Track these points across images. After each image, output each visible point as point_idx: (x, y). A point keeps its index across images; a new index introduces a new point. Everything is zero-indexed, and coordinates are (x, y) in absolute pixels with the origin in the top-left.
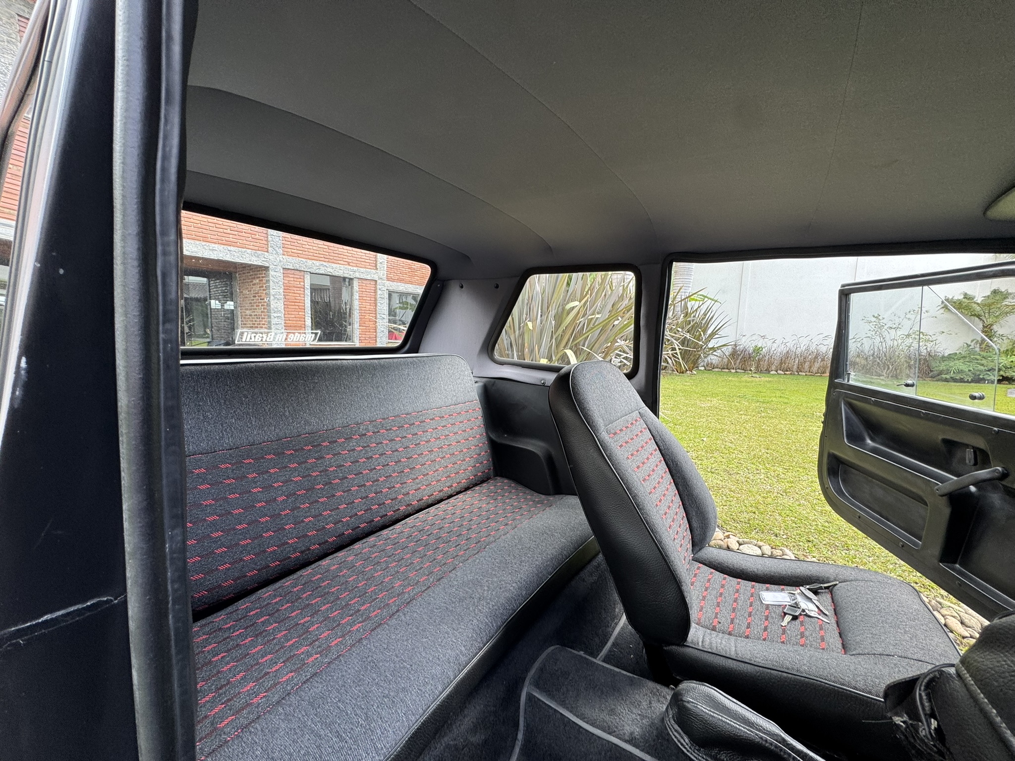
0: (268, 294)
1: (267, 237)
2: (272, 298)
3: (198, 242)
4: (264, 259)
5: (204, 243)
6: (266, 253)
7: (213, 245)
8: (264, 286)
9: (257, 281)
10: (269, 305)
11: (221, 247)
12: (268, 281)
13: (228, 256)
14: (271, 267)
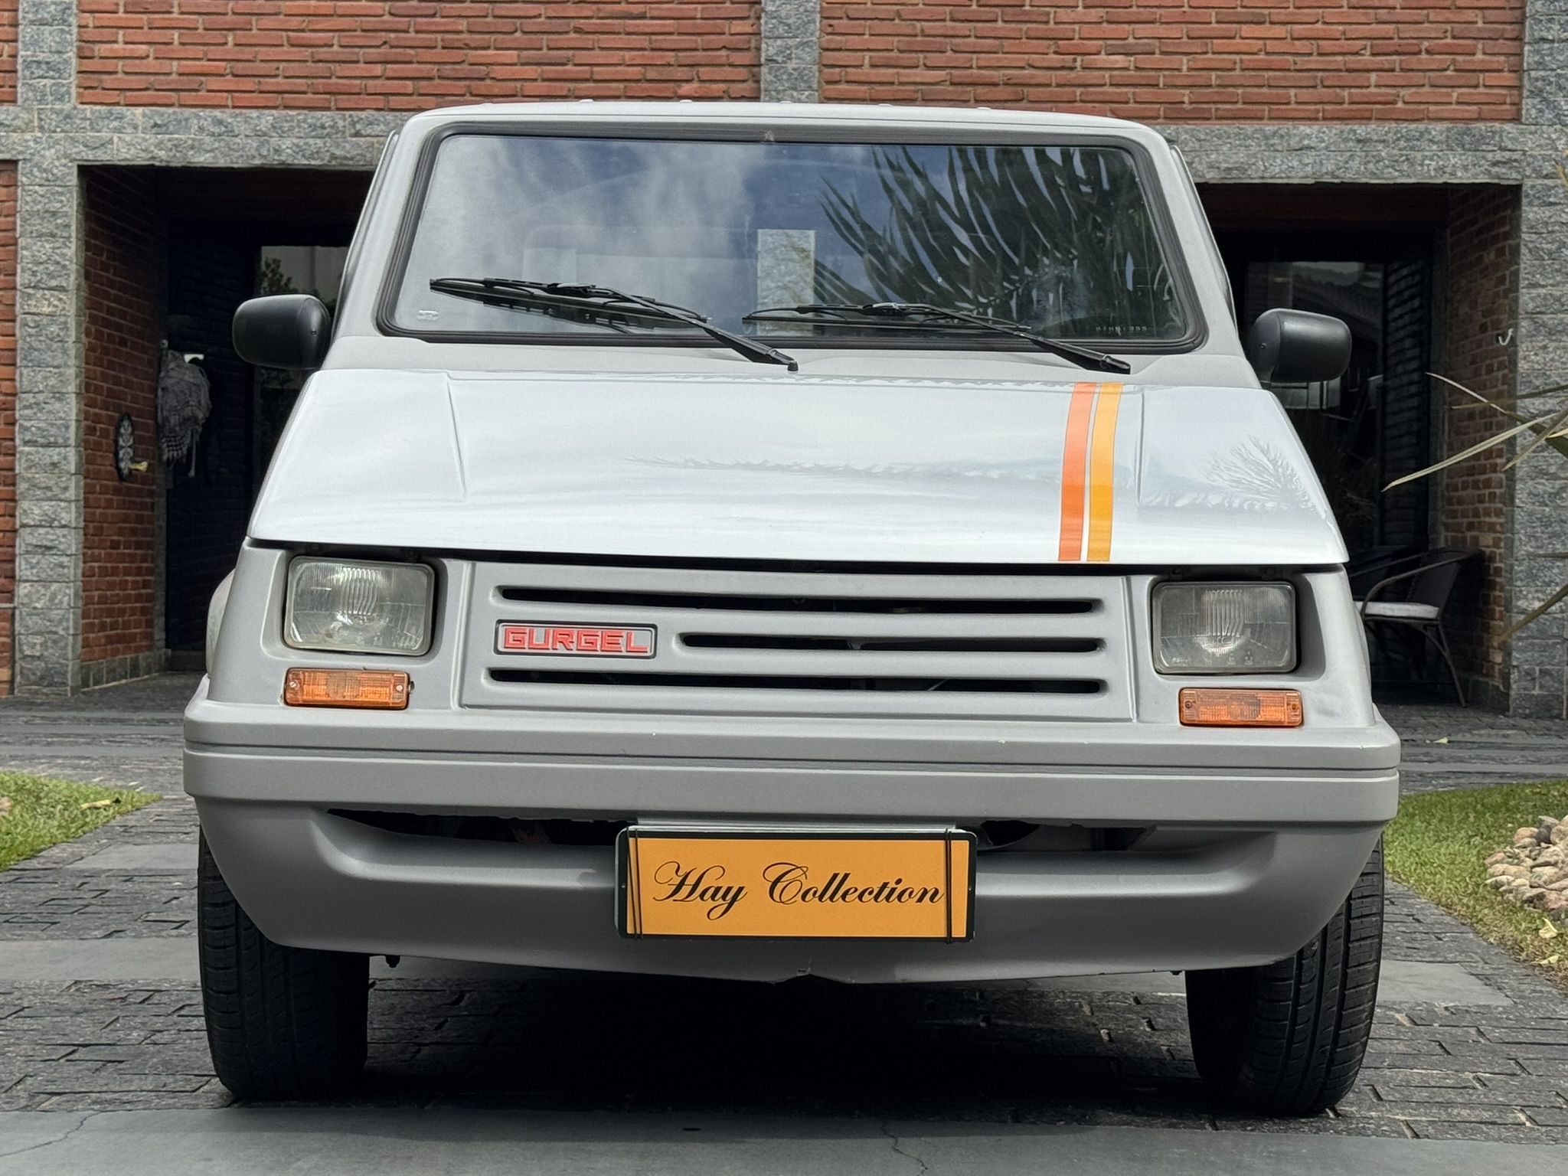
0: (1514, 313)
1: (1520, 55)
2: (1525, 325)
3: (1249, 127)
4: (1499, 156)
5: (1270, 128)
6: (1508, 127)
7: (1304, 129)
8: (1507, 273)
9: (1492, 256)
10: (1513, 363)
11: (1330, 132)
12: (1515, 251)
13: (1355, 164)
14: (1528, 183)
